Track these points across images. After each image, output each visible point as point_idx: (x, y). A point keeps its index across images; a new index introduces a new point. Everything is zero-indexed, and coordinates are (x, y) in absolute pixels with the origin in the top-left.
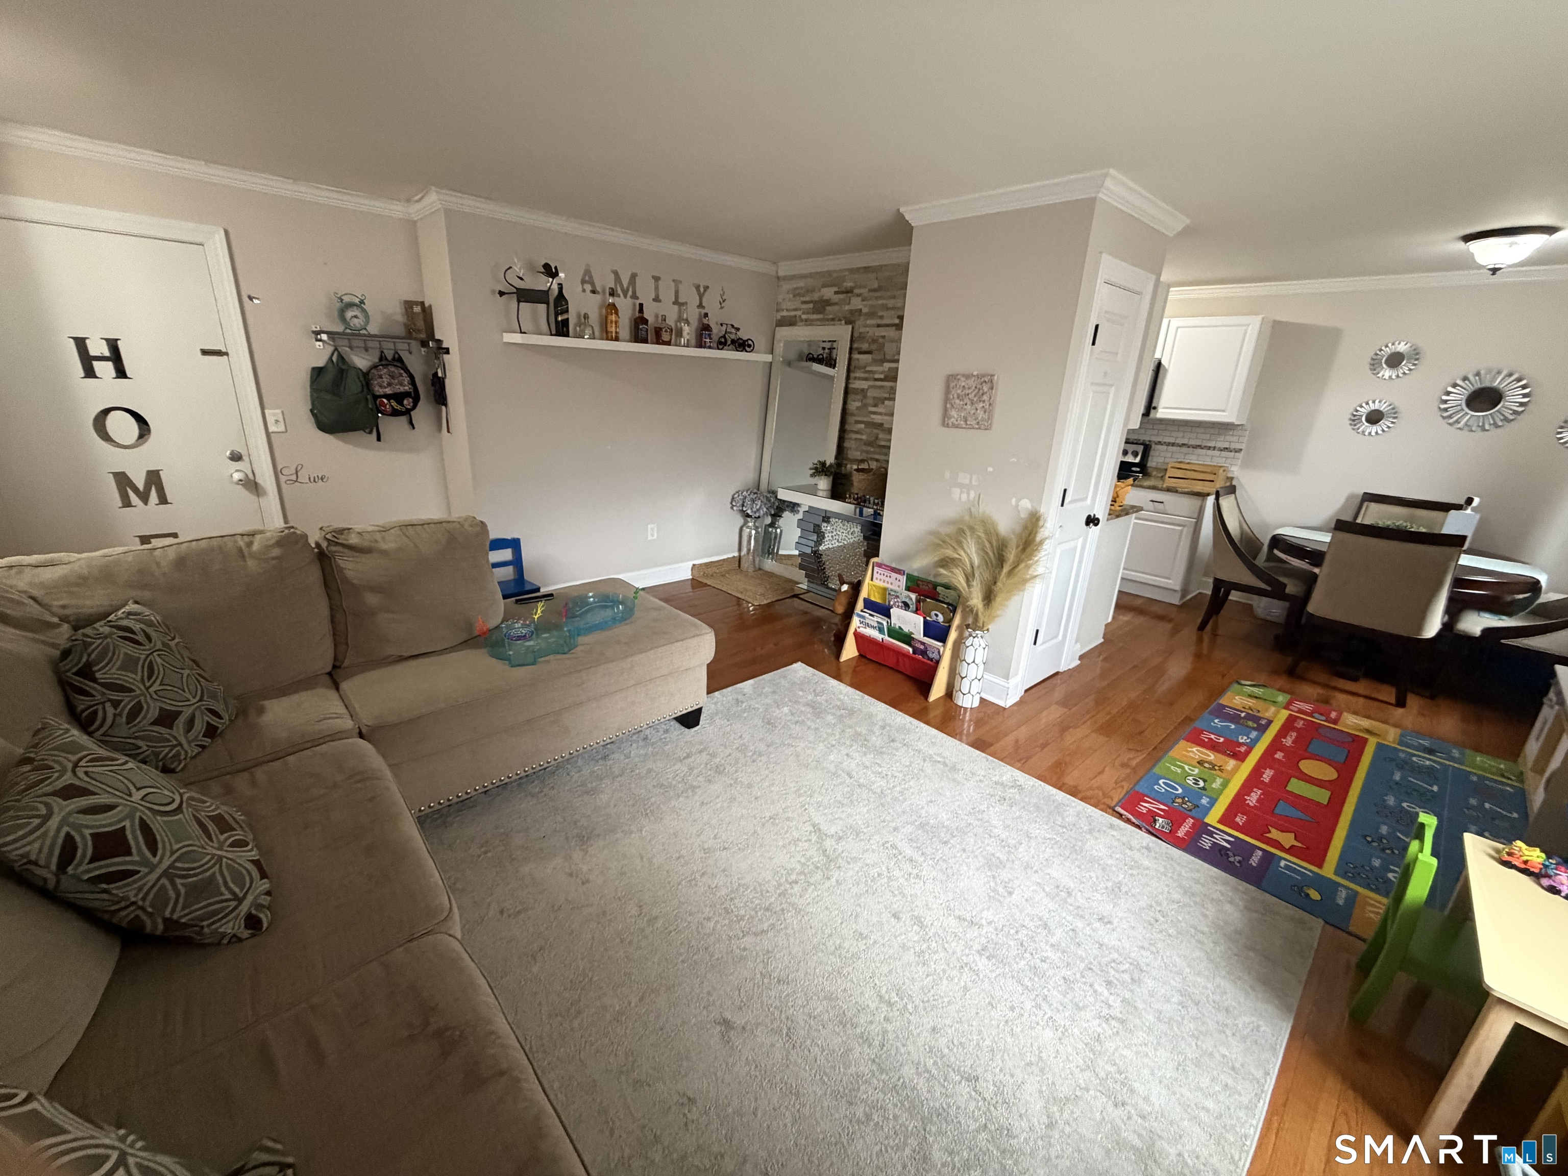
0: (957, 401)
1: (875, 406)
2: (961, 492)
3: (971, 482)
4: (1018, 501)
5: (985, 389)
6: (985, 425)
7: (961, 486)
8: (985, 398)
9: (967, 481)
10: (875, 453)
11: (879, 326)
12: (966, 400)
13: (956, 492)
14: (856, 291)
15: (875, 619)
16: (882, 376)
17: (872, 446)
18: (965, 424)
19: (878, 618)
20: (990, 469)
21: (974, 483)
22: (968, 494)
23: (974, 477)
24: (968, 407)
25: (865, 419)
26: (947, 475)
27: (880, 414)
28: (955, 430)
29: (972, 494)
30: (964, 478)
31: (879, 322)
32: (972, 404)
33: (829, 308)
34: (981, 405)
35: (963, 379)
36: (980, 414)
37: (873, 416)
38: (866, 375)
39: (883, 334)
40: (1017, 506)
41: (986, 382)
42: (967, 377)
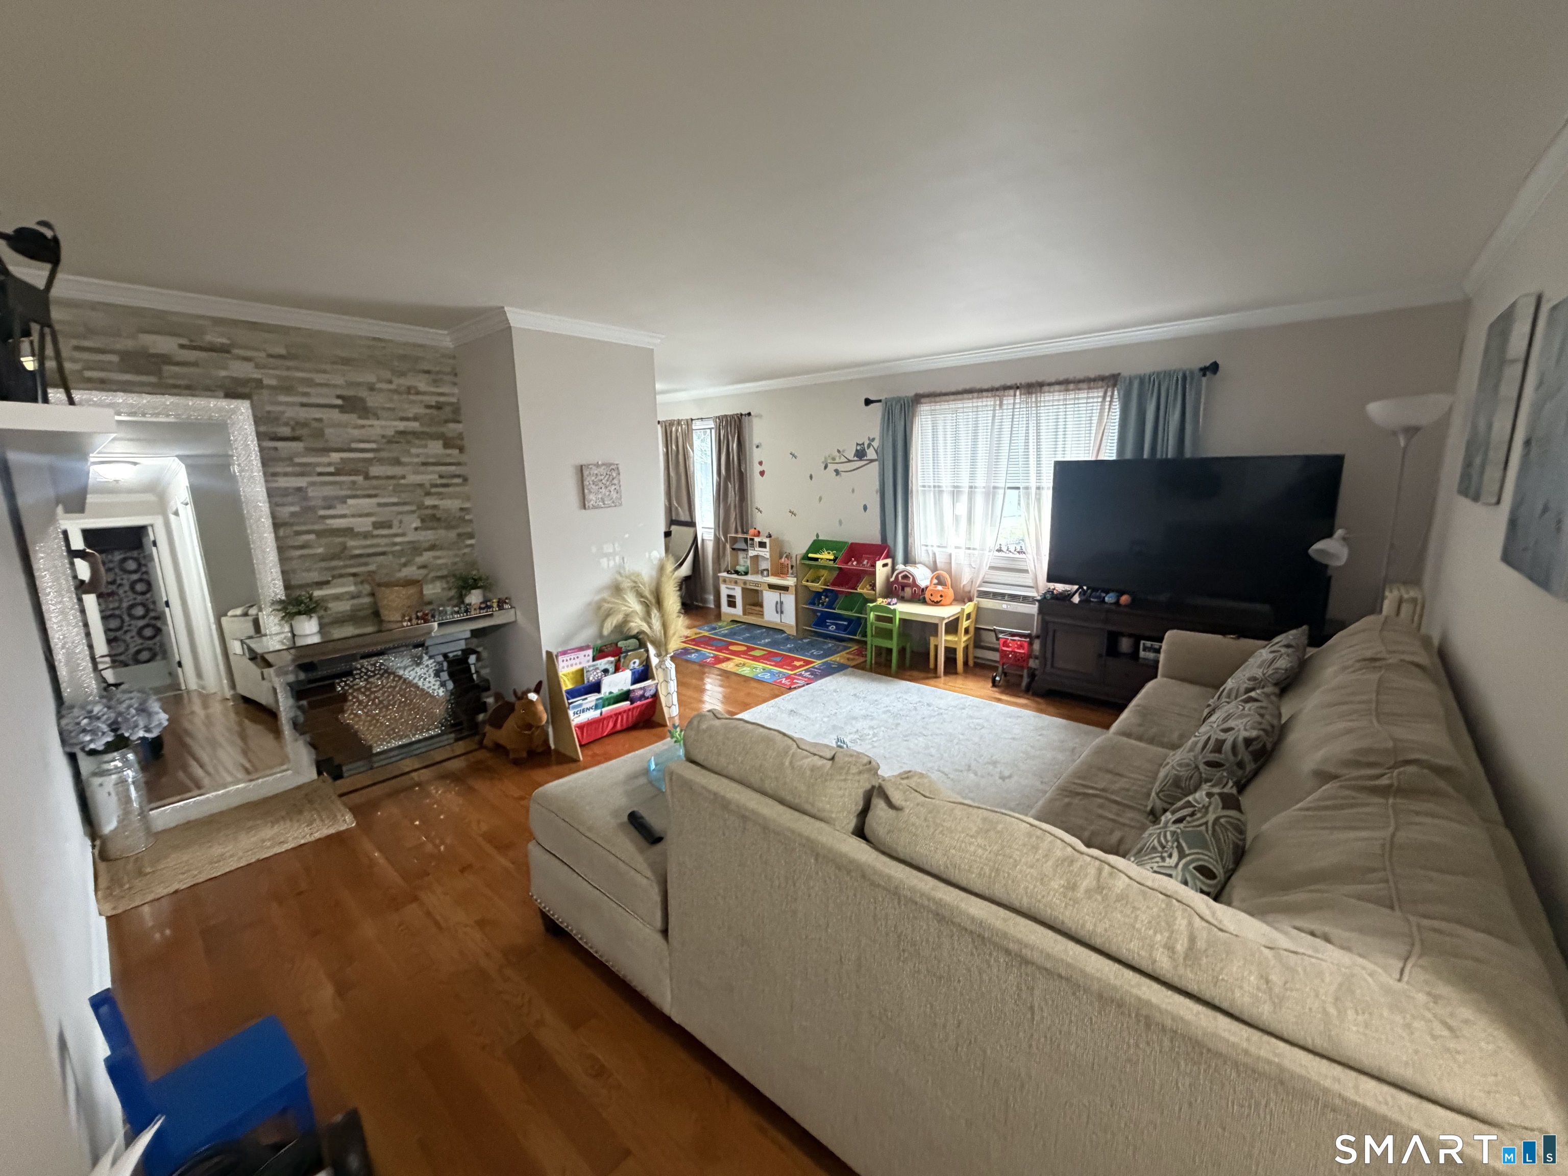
0: (593, 487)
1: (330, 507)
2: (609, 560)
3: (614, 549)
4: (650, 553)
5: (614, 474)
6: (617, 504)
7: (607, 555)
8: (615, 481)
9: (611, 550)
10: (346, 567)
11: (303, 405)
12: (601, 485)
13: (604, 561)
14: (236, 351)
15: (589, 699)
16: (332, 469)
17: (340, 558)
18: (602, 505)
19: (592, 698)
20: (627, 536)
21: (617, 549)
22: (614, 559)
23: (616, 545)
24: (603, 490)
25: (316, 527)
26: (594, 550)
27: (344, 516)
28: (596, 510)
29: (617, 558)
30: (608, 548)
31: (305, 400)
32: (606, 487)
33: (166, 368)
34: (613, 487)
35: (594, 468)
36: (614, 494)
37: (329, 521)
38: (298, 469)
39: (318, 416)
40: (650, 557)
41: (612, 469)
42: (597, 465)
